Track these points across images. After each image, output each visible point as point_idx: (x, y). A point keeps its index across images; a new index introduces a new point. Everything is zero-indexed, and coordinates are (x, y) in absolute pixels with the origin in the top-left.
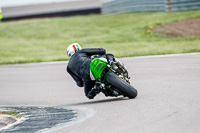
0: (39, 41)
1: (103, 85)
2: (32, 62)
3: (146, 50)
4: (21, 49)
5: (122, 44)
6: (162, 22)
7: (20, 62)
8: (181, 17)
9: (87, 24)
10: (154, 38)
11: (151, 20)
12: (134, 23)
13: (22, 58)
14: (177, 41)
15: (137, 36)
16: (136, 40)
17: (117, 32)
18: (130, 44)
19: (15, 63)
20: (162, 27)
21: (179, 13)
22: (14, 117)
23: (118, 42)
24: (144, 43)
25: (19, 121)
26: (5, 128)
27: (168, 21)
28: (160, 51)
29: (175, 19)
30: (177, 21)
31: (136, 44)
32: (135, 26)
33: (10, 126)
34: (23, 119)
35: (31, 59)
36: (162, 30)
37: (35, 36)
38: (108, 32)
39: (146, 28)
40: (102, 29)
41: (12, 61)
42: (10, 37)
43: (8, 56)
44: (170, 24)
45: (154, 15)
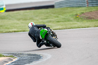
0: (24, 21)
1: (45, 41)
2: (21, 31)
3: (76, 25)
4: (15, 25)
5: (65, 23)
6: (84, 12)
7: (15, 32)
8: (94, 9)
9: (48, 13)
10: (80, 20)
11: (79, 11)
12: (71, 12)
13: (16, 30)
14: (92, 21)
15: (72, 19)
16: (71, 21)
17: (62, 17)
18: (69, 23)
19: (12, 32)
20: (84, 14)
21: (92, 8)
22: (12, 58)
23: (63, 22)
24: (75, 22)
25: (14, 60)
26: (7, 64)
27: (87, 11)
28: (83, 26)
29: (90, 10)
30: (91, 12)
31: (71, 23)
32: (71, 14)
33: (10, 62)
34: (16, 59)
35: (20, 30)
36: (84, 16)
37: (22, 19)
38: (57, 17)
39: (76, 15)
40: (55, 15)
41: (11, 31)
42: (10, 19)
43: (9, 29)
44: (88, 13)
45: (80, 8)
